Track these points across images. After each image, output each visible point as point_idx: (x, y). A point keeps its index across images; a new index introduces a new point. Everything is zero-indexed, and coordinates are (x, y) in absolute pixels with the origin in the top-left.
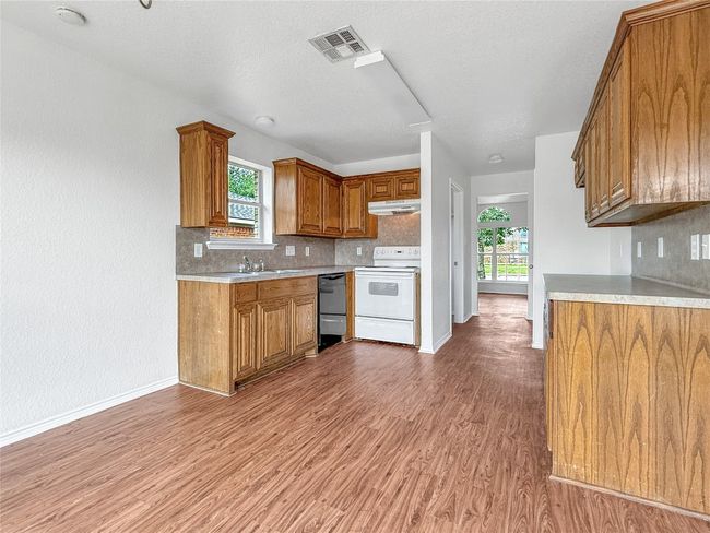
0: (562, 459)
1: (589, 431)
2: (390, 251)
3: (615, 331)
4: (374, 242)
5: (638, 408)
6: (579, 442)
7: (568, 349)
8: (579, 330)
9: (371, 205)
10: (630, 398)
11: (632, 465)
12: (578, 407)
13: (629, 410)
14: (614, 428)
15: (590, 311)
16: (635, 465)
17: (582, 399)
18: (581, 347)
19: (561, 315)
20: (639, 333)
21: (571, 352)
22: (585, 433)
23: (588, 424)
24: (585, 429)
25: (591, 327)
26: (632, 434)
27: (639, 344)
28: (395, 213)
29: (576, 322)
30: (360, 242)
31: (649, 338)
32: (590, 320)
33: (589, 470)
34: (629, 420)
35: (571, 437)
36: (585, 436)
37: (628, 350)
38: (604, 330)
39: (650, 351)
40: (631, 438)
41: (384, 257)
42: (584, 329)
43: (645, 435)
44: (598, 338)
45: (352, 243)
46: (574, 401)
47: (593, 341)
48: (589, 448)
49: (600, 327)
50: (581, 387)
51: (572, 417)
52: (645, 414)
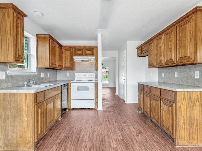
0: (179, 140)
1: (186, 130)
2: (81, 75)
3: (192, 99)
4: (74, 71)
5: (197, 120)
6: (183, 134)
7: (181, 106)
8: (183, 100)
9: (74, 57)
10: (196, 118)
11: (196, 136)
12: (183, 123)
13: (195, 121)
14: (192, 128)
15: (186, 94)
16: (196, 137)
17: (184, 121)
18: (184, 105)
19: (179, 96)
20: (198, 99)
21: (181, 107)
22: (185, 130)
23: (186, 128)
24: (185, 129)
25: (187, 99)
26: (196, 128)
27: (198, 102)
28: (83, 61)
29: (183, 97)
30: (68, 71)
31: (200, 100)
32: (186, 96)
33: (186, 141)
34: (195, 124)
35: (181, 133)
36: (185, 132)
37: (195, 104)
38: (190, 99)
39: (200, 104)
40: (196, 129)
41: (79, 77)
42: (185, 99)
43: (199, 128)
44: (188, 101)
45: (64, 72)
46: (182, 121)
47: (187, 103)
48: (186, 135)
49: (188, 99)
50: (184, 117)
51: (182, 127)
52: (199, 122)
